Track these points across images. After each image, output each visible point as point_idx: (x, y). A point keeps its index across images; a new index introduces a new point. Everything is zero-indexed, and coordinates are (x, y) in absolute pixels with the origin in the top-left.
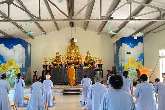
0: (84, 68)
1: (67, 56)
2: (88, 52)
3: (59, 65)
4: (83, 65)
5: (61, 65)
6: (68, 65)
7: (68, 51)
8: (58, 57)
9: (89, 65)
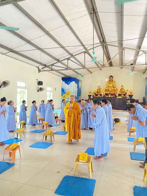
0: (118, 97)
1: (106, 89)
2: (122, 86)
3: (99, 95)
4: (118, 95)
5: (101, 95)
6: (106, 95)
7: (107, 85)
8: (99, 90)
9: (122, 96)
